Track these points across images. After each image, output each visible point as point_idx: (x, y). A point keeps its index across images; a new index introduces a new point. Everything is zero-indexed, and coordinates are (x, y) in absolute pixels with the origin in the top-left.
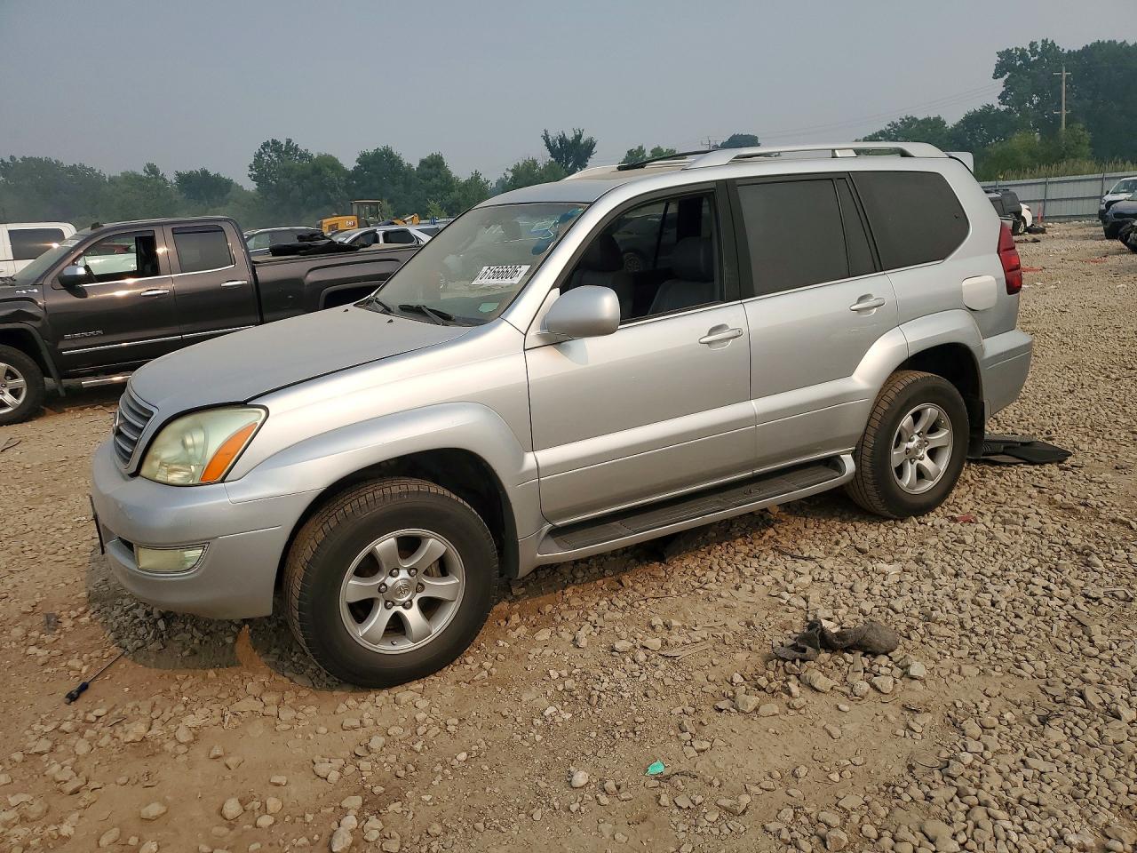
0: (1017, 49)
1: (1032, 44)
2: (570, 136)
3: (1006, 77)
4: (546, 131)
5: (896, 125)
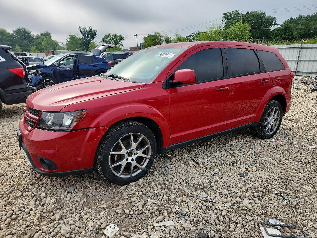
0: (229, 13)
1: (233, 12)
2: (88, 29)
3: (226, 21)
4: (79, 26)
5: (194, 34)
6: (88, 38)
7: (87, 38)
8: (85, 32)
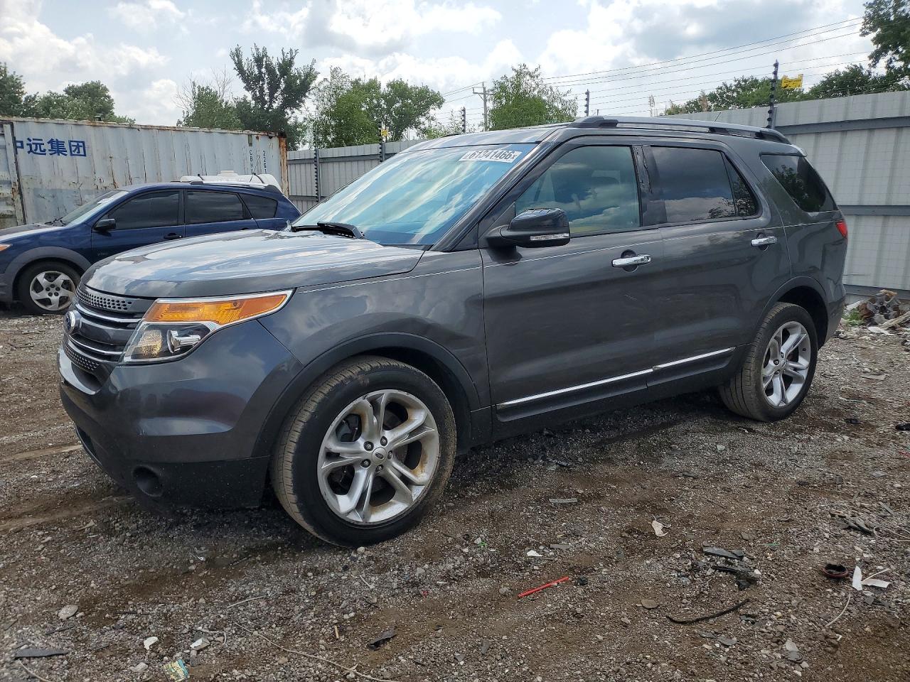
6: (271, 102)
7: (266, 102)
8: (260, 72)
